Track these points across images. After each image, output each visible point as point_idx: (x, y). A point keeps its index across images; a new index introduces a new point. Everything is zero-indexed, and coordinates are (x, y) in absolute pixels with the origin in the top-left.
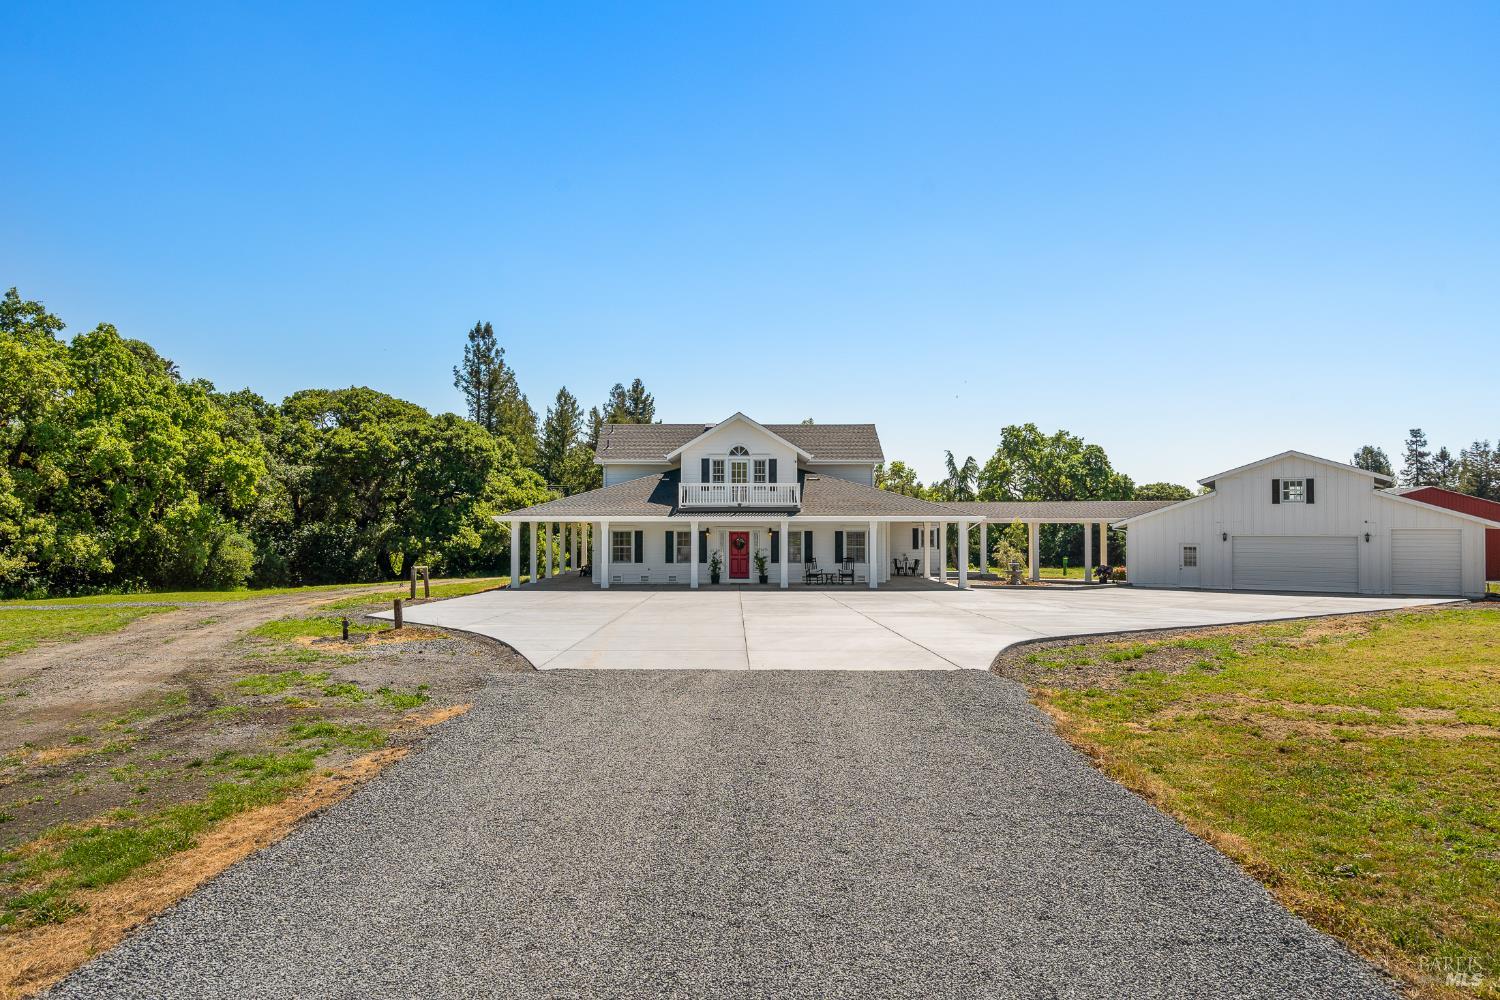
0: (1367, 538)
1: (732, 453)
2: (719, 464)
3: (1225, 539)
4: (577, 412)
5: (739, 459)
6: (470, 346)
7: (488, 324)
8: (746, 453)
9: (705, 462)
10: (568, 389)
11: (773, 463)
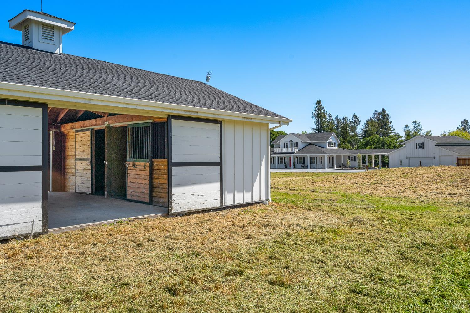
0: (434, 158)
1: (290, 141)
2: (287, 144)
3: (407, 158)
4: (359, 121)
5: (291, 142)
6: (316, 107)
7: (320, 100)
8: (292, 141)
9: (285, 143)
10: (356, 114)
11: (297, 143)
